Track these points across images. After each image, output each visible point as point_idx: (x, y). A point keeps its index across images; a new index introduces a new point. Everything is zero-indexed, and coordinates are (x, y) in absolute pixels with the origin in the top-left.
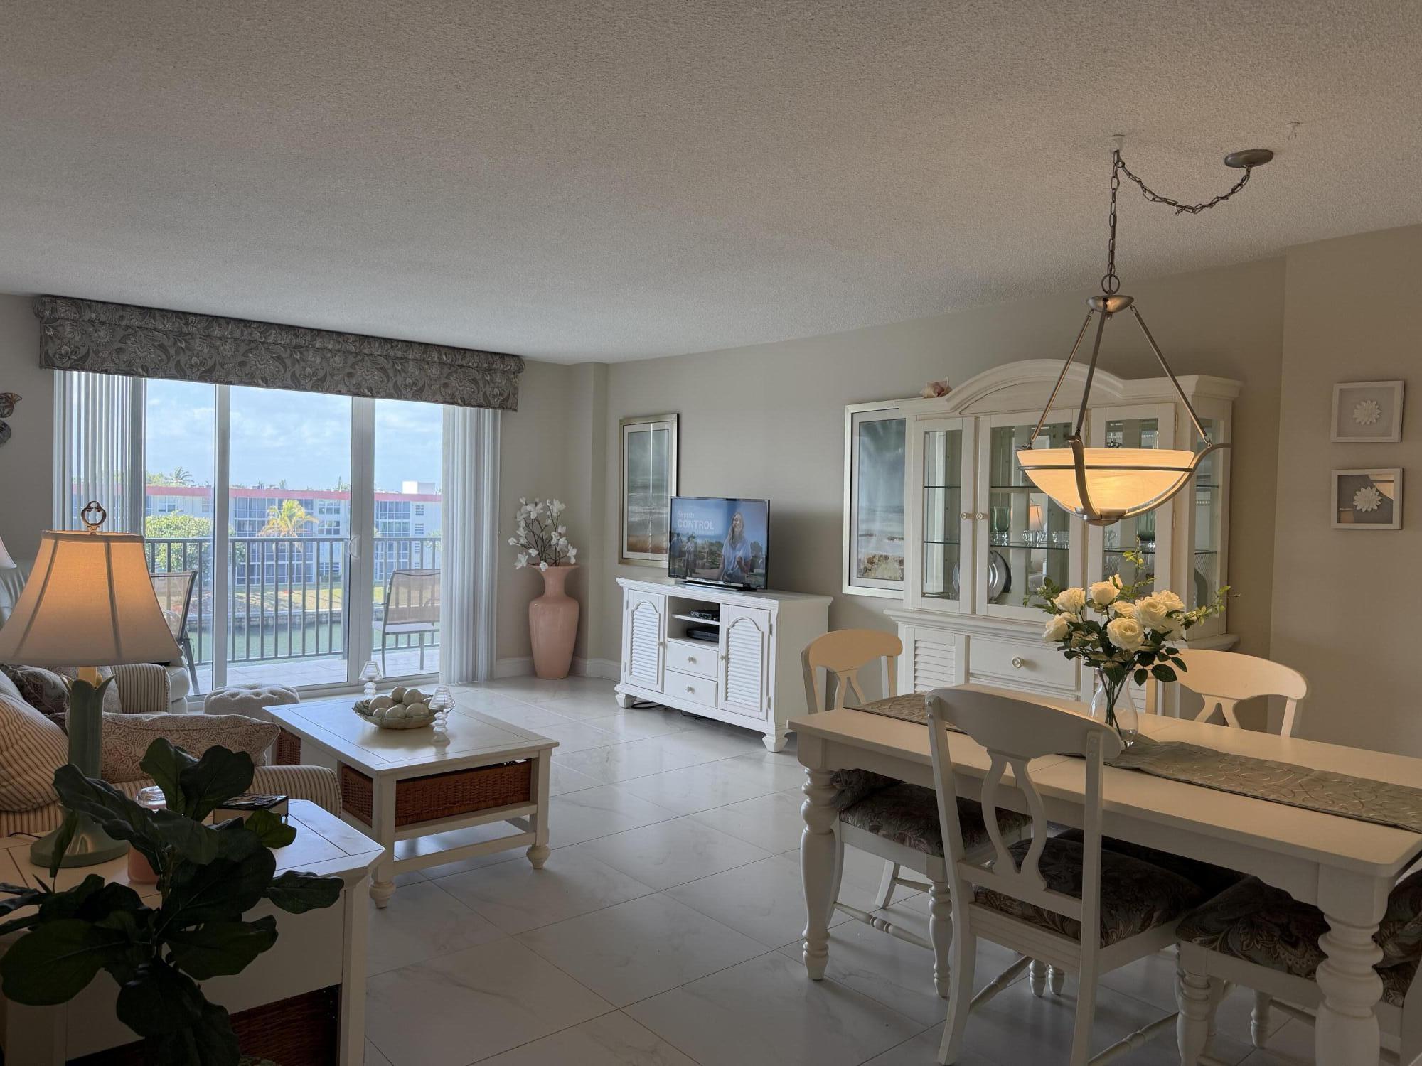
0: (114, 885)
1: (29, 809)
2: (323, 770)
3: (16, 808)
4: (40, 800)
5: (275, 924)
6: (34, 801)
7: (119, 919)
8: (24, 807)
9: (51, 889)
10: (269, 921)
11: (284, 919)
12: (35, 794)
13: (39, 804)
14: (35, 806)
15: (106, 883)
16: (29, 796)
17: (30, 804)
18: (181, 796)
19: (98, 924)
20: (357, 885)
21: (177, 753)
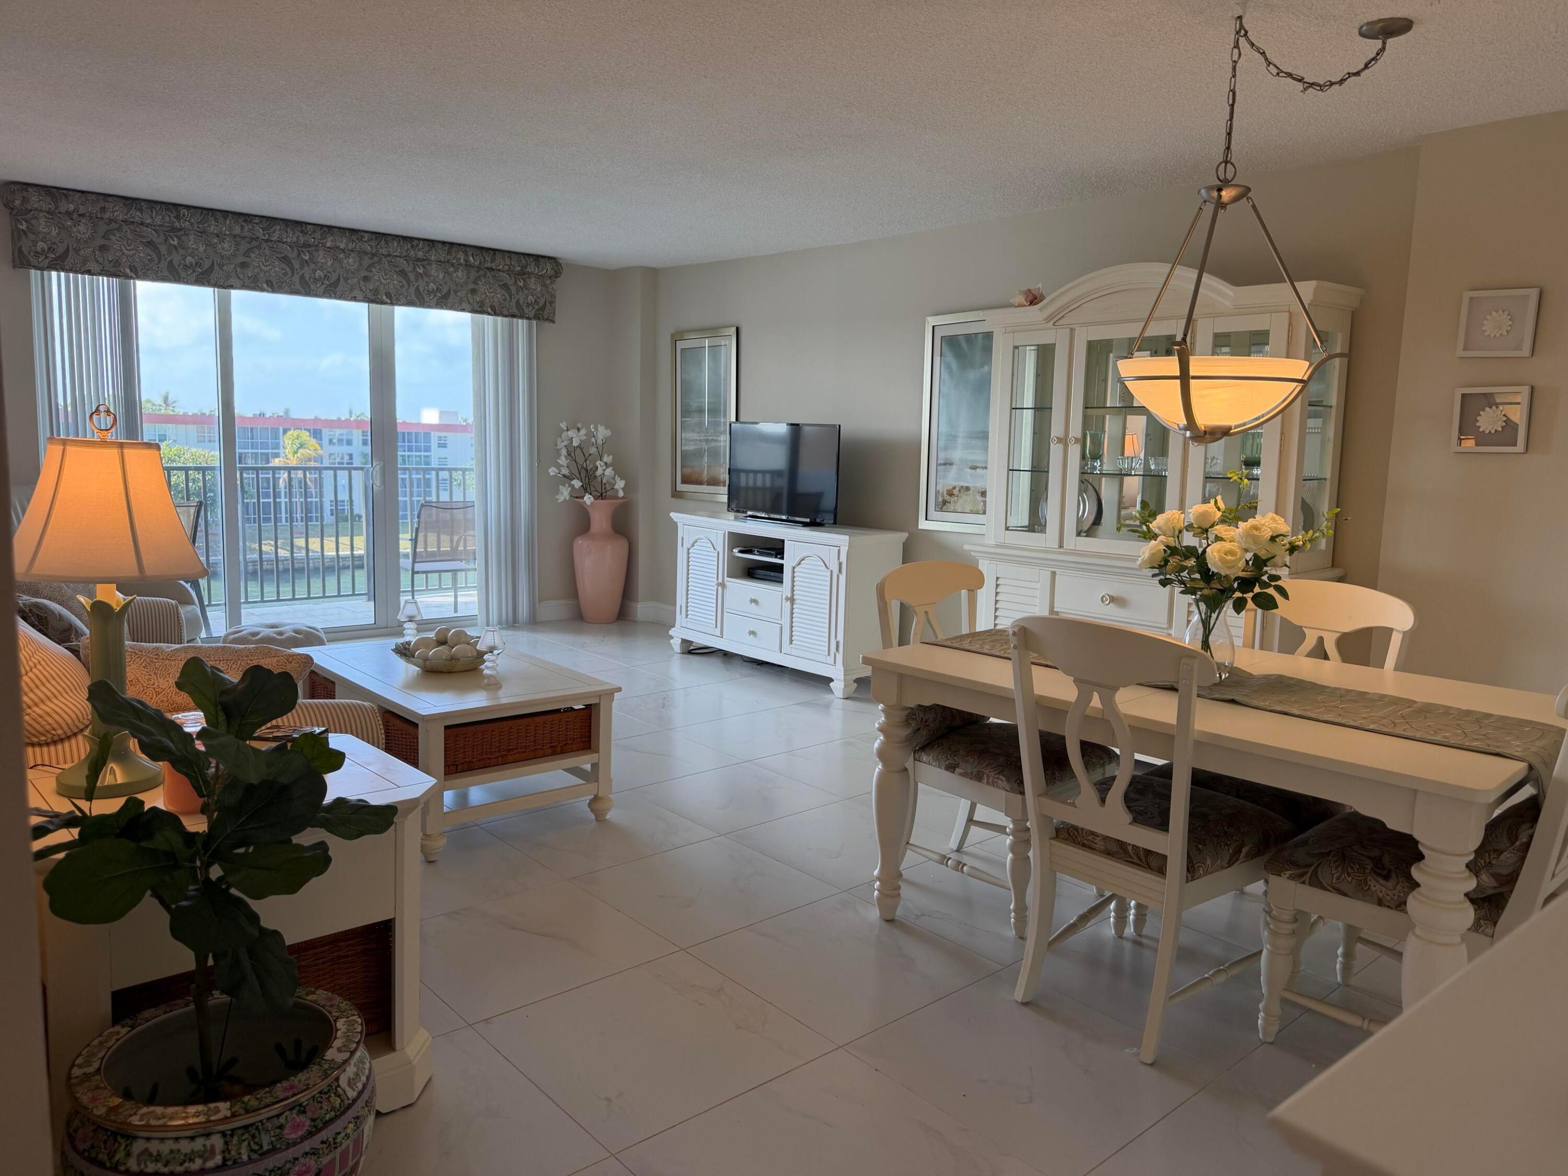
0: (154, 809)
1: (49, 740)
2: (363, 705)
3: (35, 740)
4: (60, 732)
5: (327, 850)
6: (53, 732)
7: (162, 840)
8: (44, 738)
9: (88, 813)
10: (322, 846)
11: (336, 844)
12: (55, 726)
13: (59, 735)
14: (56, 738)
15: (147, 807)
16: (48, 727)
17: (50, 736)
18: (222, 718)
19: (144, 844)
20: (409, 817)
21: (213, 672)
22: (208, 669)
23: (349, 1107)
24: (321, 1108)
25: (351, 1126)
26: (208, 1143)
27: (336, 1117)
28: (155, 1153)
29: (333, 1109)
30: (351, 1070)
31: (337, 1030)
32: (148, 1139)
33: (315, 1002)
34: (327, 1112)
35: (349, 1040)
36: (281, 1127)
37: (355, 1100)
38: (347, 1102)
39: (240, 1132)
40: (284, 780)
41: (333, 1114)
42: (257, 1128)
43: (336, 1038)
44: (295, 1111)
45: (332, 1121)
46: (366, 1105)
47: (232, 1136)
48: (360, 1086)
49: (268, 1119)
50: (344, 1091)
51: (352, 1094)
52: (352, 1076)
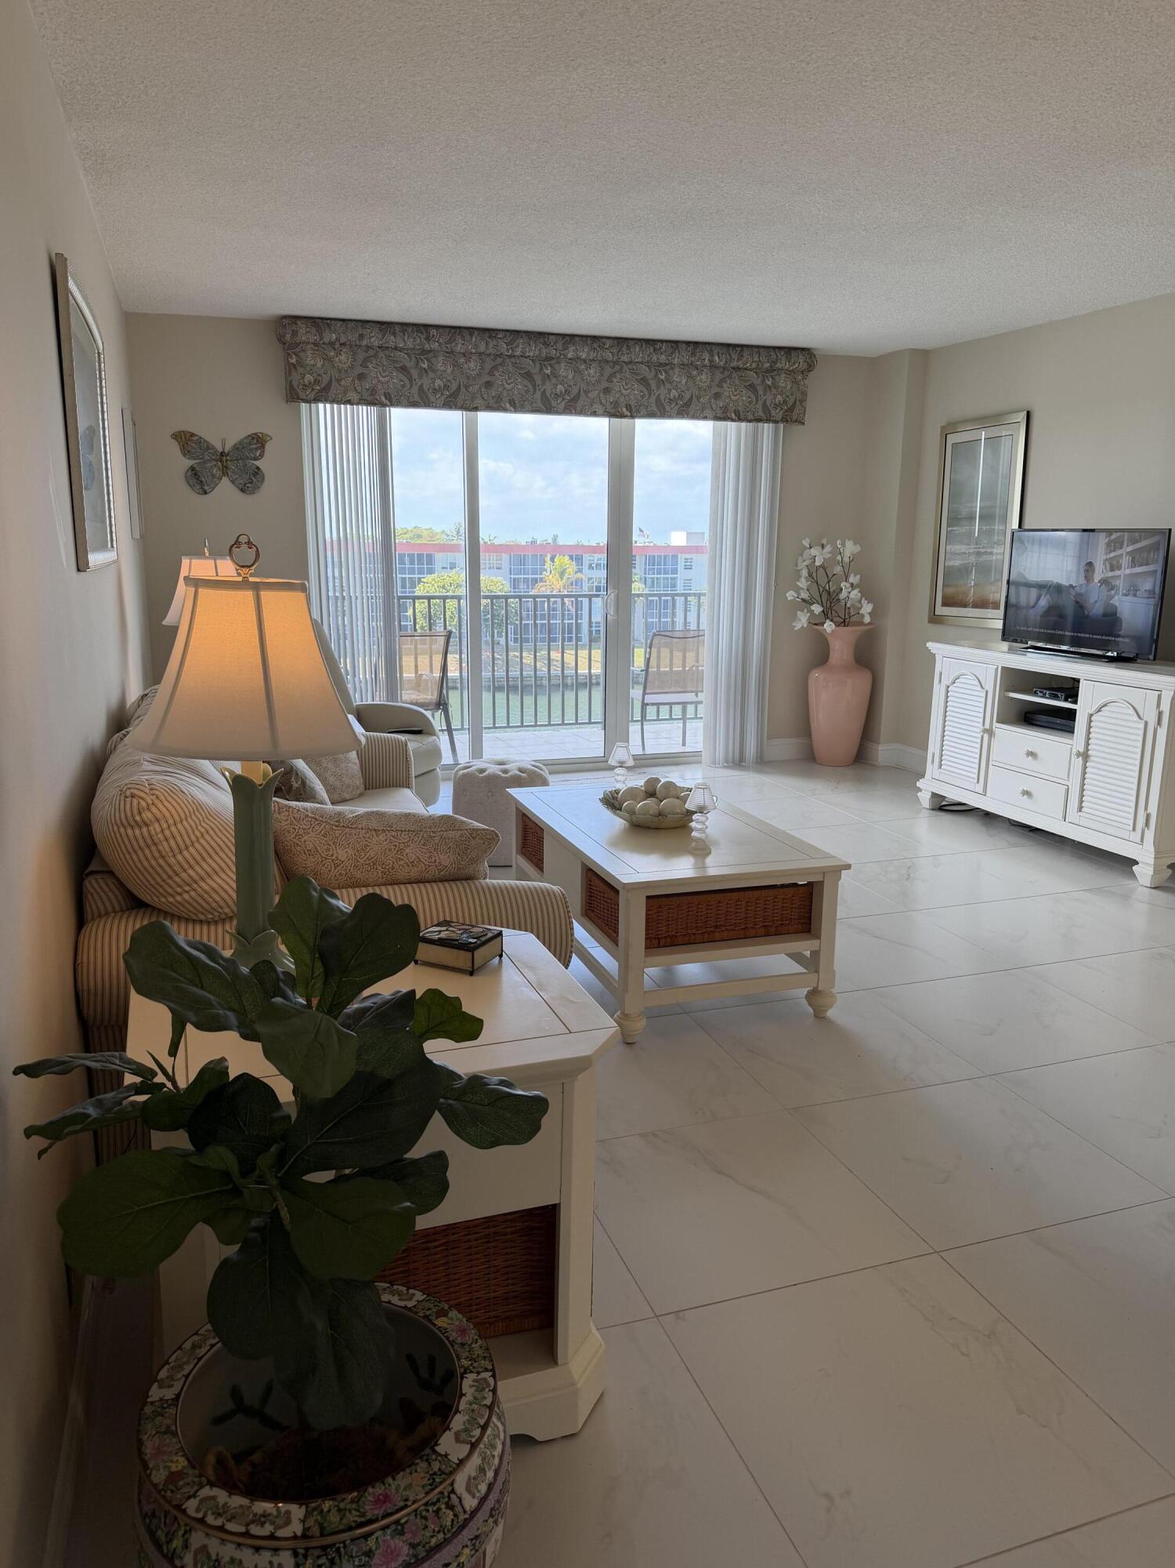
9: (169, 1076)
10: (439, 1160)
20: (579, 1077)
22: (314, 894)
23: (466, 1522)
24: (426, 1527)
25: (467, 1551)
27: (446, 1541)
28: (214, 1557)
29: (442, 1529)
30: (471, 1468)
31: (462, 1395)
33: (444, 1331)
34: (434, 1533)
35: (472, 1421)
36: (369, 1554)
37: (475, 1512)
38: (462, 1517)
39: (317, 1552)
40: (386, 1073)
41: (441, 1536)
42: (338, 1550)
43: (457, 1411)
44: (389, 1532)
45: (439, 1547)
46: (491, 1516)
48: (483, 1488)
49: (353, 1540)
50: (460, 1500)
51: (470, 1503)
52: (473, 1474)
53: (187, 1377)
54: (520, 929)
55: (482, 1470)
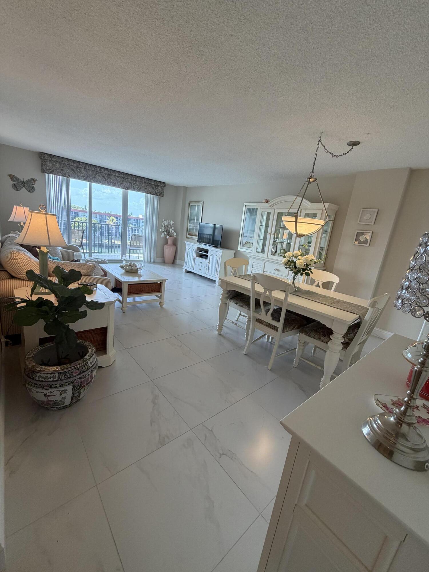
0: (46, 300)
5: (87, 312)
7: (45, 308)
9: (31, 299)
10: (86, 311)
11: (89, 311)
15: (44, 299)
18: (63, 280)
19: (40, 309)
20: (111, 305)
21: (62, 269)
22: (61, 269)
23: (90, 368)
24: (83, 368)
25: (90, 372)
26: (55, 375)
27: (86, 371)
28: (42, 376)
29: (86, 369)
30: (91, 361)
31: (89, 351)
32: (41, 373)
33: (86, 344)
34: (84, 369)
35: (91, 354)
36: (72, 372)
37: (91, 367)
38: (89, 367)
39: (62, 373)
40: (76, 296)
41: (85, 370)
42: (67, 372)
43: (88, 353)
44: (76, 369)
45: (85, 371)
46: (94, 368)
47: (60, 374)
48: (93, 364)
49: (69, 371)
50: (89, 365)
51: (91, 366)
52: (91, 362)
53: (34, 354)
54: (100, 284)
55: (93, 361)
